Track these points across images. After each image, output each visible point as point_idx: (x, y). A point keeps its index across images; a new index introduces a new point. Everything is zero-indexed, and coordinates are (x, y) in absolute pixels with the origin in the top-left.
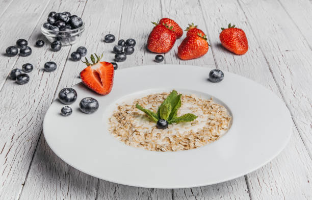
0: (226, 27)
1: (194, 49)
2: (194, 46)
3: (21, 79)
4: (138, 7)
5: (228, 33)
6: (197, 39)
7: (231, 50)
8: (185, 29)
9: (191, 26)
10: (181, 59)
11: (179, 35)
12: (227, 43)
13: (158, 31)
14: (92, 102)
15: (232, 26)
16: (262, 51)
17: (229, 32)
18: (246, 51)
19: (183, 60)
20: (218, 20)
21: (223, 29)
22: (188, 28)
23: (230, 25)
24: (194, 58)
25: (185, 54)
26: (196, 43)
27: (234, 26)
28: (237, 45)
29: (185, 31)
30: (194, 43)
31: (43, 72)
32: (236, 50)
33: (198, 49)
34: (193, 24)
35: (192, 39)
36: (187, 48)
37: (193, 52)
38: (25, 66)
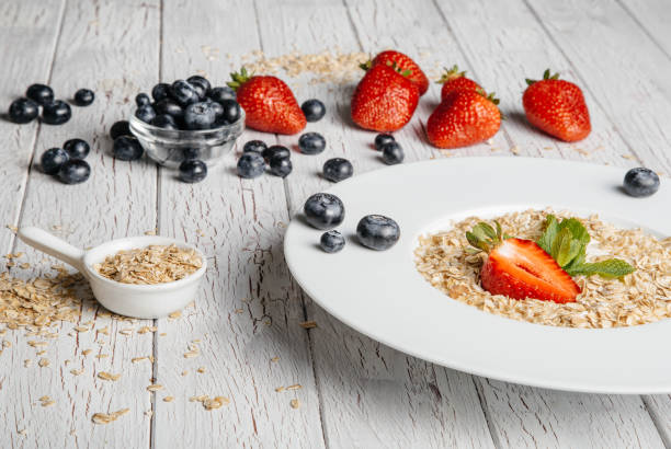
0: (539, 77)
1: (469, 122)
2: (470, 117)
3: (72, 172)
4: (296, 27)
5: (545, 89)
6: (476, 101)
7: (552, 129)
8: (439, 79)
9: (450, 72)
10: (434, 146)
11: (423, 87)
12: (544, 114)
13: (379, 80)
15: (552, 74)
16: (621, 136)
17: (548, 87)
18: (587, 134)
19: (439, 148)
20: (503, 65)
21: (530, 82)
22: (445, 76)
24: (466, 143)
25: (446, 133)
26: (474, 110)
27: (557, 75)
28: (566, 117)
29: (437, 83)
30: (468, 110)
31: (112, 160)
32: (565, 130)
33: (478, 124)
34: (456, 67)
35: (464, 101)
36: (452, 121)
37: (465, 130)
38: (71, 145)
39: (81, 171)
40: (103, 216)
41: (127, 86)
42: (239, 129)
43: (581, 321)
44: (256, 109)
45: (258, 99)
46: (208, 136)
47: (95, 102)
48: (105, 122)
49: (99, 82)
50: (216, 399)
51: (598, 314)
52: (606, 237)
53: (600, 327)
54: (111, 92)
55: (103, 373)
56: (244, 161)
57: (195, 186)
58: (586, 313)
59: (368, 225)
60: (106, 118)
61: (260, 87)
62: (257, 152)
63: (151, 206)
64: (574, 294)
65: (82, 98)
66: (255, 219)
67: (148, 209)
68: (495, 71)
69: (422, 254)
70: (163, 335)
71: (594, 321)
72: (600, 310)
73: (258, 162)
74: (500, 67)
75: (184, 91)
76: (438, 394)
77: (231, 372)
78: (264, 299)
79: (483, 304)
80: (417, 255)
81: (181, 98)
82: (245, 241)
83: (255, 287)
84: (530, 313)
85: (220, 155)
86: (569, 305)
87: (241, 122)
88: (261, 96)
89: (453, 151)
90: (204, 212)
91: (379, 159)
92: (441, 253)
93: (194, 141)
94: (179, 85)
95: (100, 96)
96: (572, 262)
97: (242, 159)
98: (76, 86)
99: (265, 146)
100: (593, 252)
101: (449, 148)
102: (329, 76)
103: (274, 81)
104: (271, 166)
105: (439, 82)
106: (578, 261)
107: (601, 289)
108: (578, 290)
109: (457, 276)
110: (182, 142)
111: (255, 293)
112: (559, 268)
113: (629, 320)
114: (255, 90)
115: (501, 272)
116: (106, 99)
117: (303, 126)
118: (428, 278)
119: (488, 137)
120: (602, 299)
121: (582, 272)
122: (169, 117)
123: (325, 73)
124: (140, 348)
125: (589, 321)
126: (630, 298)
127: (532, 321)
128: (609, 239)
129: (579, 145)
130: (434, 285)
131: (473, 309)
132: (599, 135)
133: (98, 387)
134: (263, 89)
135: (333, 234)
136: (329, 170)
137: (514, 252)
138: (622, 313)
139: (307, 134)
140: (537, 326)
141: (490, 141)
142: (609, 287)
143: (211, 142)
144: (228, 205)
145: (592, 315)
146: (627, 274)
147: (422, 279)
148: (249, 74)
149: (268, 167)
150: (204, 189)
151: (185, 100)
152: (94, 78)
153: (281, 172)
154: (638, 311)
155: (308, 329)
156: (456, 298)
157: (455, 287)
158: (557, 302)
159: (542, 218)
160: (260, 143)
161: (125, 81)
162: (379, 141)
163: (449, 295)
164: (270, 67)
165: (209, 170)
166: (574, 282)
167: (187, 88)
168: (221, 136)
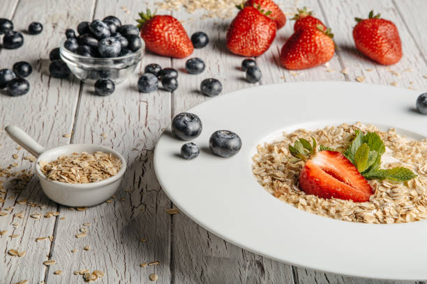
0: (365, 17)
1: (311, 50)
2: (311, 47)
3: (15, 88)
5: (369, 26)
6: (316, 35)
7: (373, 55)
8: (293, 16)
9: (301, 12)
10: (285, 68)
11: (279, 24)
12: (367, 45)
13: (246, 19)
14: (232, 138)
15: (375, 14)
16: (426, 61)
17: (371, 24)
18: (399, 59)
19: (288, 69)
21: (359, 20)
22: (297, 15)
23: (371, 13)
24: (308, 66)
25: (294, 59)
26: (315, 42)
27: (379, 15)
28: (385, 47)
29: (291, 20)
30: (310, 42)
31: (48, 78)
32: (383, 56)
33: (317, 52)
34: (305, 8)
35: (307, 36)
36: (299, 50)
37: (308, 58)
38: (18, 67)
39: (24, 86)
40: (35, 122)
41: (69, 19)
42: (140, 56)
43: (371, 218)
44: (156, 40)
45: (158, 32)
46: (116, 62)
47: (43, 32)
48: (48, 47)
49: (49, 16)
50: (94, 273)
51: (384, 213)
52: (398, 147)
53: (385, 222)
54: (56, 24)
55: (12, 250)
56: (143, 80)
57: (106, 98)
58: (375, 211)
59: (217, 139)
60: (49, 45)
61: (159, 24)
62: (153, 73)
63: (71, 114)
64: (368, 195)
65: (33, 29)
66: (146, 125)
67: (69, 116)
68: (338, 9)
69: (258, 159)
70: (63, 218)
71: (381, 217)
72: (386, 210)
73: (153, 80)
74: (342, 6)
75: (99, 28)
76: (263, 270)
77: (109, 250)
78: (142, 190)
79: (298, 202)
80: (254, 161)
81: (96, 33)
82: (136, 143)
83: (137, 180)
84: (332, 211)
85: (125, 75)
86: (363, 204)
87: (142, 50)
88: (160, 31)
89: (299, 72)
90: (109, 119)
91: (242, 79)
92: (272, 159)
93: (105, 66)
94: (95, 24)
95: (48, 28)
96: (370, 168)
97: (140, 79)
98: (32, 19)
99: (160, 67)
100: (387, 160)
101: (296, 69)
102: (216, 13)
103: (169, 19)
104: (163, 84)
105: (293, 19)
106: (375, 168)
107: (389, 191)
108: (372, 192)
109: (281, 179)
110: (96, 67)
111: (136, 185)
112: (359, 173)
113: (408, 217)
114: (155, 25)
115: (313, 177)
116: (51, 29)
117: (191, 52)
118: (260, 180)
119: (325, 62)
120: (389, 200)
121: (376, 177)
122: (87, 48)
123: (214, 10)
124: (44, 230)
125: (377, 218)
126: (411, 199)
127: (333, 217)
128: (401, 149)
129: (393, 68)
130: (263, 185)
131: (290, 206)
132: (408, 60)
133: (7, 262)
134: (161, 25)
135: (190, 145)
136: (204, 87)
137: (325, 161)
138: (403, 211)
139: (191, 60)
140: (337, 222)
141: (327, 64)
142: (395, 190)
143: (118, 66)
144: (127, 114)
145: (379, 214)
146: (410, 179)
147: (255, 180)
148: (152, 14)
149: (160, 84)
150: (112, 100)
151: (100, 35)
152: (46, 13)
153: (169, 88)
154: (415, 210)
155: (172, 215)
156: (278, 197)
157: (279, 188)
158: (355, 201)
159: (352, 131)
160: (156, 66)
161: (68, 15)
162: (244, 63)
163: (274, 195)
164: (175, 5)
165: (116, 87)
166: (369, 185)
167: (101, 26)
168: (126, 61)
